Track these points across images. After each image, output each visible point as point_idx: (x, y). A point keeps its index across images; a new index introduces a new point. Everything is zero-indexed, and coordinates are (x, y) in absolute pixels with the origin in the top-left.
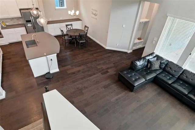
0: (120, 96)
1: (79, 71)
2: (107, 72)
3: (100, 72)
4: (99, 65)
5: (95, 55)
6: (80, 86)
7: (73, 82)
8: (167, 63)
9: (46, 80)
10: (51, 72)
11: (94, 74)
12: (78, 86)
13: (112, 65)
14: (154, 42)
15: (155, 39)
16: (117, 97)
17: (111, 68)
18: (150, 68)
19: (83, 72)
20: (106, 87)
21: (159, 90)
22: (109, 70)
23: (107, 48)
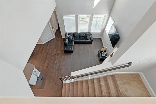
0: (71, 57)
1: (48, 64)
2: (58, 54)
3: (56, 56)
4: (51, 54)
5: (43, 51)
6: (57, 68)
7: (53, 69)
8: (74, 34)
9: (42, 80)
10: (38, 76)
11: (55, 59)
12: (56, 69)
13: (56, 49)
14: (63, 28)
15: (63, 27)
16: (71, 59)
17: (57, 50)
18: (70, 40)
19: (50, 62)
20: (64, 59)
21: (78, 45)
22: (58, 53)
23: (44, 43)
